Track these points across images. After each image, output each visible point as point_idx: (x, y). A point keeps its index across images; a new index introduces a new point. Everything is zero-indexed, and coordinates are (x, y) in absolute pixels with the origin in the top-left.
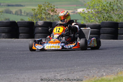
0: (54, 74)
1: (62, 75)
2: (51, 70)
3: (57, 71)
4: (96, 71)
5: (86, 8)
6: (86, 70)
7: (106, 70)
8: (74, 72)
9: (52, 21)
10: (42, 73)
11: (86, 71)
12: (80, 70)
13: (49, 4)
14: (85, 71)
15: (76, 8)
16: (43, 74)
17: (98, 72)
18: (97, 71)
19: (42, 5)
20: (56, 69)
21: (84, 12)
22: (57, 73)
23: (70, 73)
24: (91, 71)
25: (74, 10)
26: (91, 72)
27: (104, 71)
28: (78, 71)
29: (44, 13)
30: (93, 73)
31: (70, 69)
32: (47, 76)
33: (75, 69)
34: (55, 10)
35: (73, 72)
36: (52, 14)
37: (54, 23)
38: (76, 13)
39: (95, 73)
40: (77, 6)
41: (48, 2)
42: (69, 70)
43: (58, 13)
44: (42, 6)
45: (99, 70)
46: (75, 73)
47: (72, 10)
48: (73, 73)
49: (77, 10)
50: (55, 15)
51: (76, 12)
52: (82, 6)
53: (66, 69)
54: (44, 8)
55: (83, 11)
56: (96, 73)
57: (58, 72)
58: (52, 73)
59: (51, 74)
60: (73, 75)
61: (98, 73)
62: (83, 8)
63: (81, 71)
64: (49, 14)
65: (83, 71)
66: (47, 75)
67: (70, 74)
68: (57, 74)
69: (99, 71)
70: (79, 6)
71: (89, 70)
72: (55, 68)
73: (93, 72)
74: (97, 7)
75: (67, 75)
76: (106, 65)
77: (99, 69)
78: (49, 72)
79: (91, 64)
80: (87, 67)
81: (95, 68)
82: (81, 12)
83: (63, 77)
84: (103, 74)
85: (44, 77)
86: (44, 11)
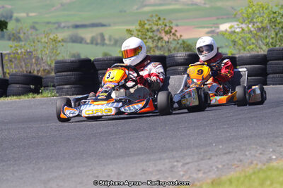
0: (170, 162)
1: (188, 163)
2: (164, 155)
3: (177, 155)
4: (257, 151)
5: (236, 21)
6: (236, 150)
7: (278, 148)
8: (212, 156)
9: (166, 54)
10: (146, 162)
11: (236, 152)
12: (225, 152)
13: (159, 19)
14: (233, 154)
15: (217, 24)
16: (148, 163)
17: (261, 154)
18: (259, 152)
19: (146, 22)
20: (174, 153)
21: (233, 30)
22: (177, 161)
23: (202, 159)
24: (247, 153)
25: (211, 27)
26: (246, 155)
27: (274, 151)
28: (220, 154)
29: (151, 38)
30: (252, 156)
31: (202, 150)
32: (156, 168)
33: (213, 151)
34: (173, 31)
35: (208, 157)
36: (166, 38)
37: (170, 57)
38: (218, 33)
39: (255, 156)
40: (218, 19)
41: (157, 15)
42: (200, 154)
43: (179, 36)
44: (145, 24)
45: (263, 149)
46: (213, 158)
47: (208, 27)
48: (210, 159)
49: (218, 27)
50: (174, 40)
51: (218, 31)
52: (228, 18)
53: (196, 150)
54: (149, 27)
55: (231, 27)
56: (257, 155)
57: (178, 159)
58: (167, 161)
59: (164, 164)
60: (210, 162)
61: (261, 156)
62: (232, 21)
63: (226, 154)
64: (160, 39)
65: (229, 152)
66: (156, 166)
67: (203, 161)
68: (176, 163)
69: (264, 151)
70: (222, 18)
71: (242, 150)
72: (172, 151)
73: (250, 153)
74: (260, 19)
75: (196, 164)
76: (276, 137)
77: (264, 147)
78: (160, 159)
79: (247, 137)
80: (238, 144)
81: (254, 147)
82: (226, 30)
83: (189, 169)
84: (270, 157)
85: (150, 170)
86: (150, 34)
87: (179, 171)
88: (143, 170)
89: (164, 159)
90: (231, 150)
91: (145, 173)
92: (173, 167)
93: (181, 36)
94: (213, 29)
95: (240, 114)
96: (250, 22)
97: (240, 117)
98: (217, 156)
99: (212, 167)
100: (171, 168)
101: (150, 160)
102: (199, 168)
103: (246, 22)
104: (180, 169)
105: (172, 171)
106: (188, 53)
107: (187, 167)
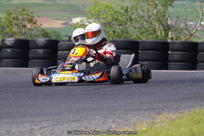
0: (29, 126)
1: (44, 127)
2: (25, 120)
3: (35, 120)
4: (100, 121)
5: (85, 17)
6: (83, 119)
7: (117, 119)
8: (64, 122)
9: (29, 39)
10: (10, 124)
11: (83, 121)
12: (74, 120)
13: (24, 10)
14: (81, 122)
15: (70, 17)
16: (12, 125)
17: (103, 123)
18: (102, 121)
19: (13, 11)
20: (34, 118)
21: (83, 23)
22: (35, 125)
23: (56, 125)
24: (92, 122)
25: (66, 20)
26: (91, 124)
27: (113, 122)
28: (70, 122)
29: (16, 24)
30: (95, 124)
31: (56, 118)
32: (18, 130)
33: (65, 118)
34: (34, 20)
35: (61, 123)
36: (29, 26)
37: (32, 41)
38: (70, 25)
39: (98, 125)
40: (71, 13)
41: (22, 7)
42: (54, 120)
43: (39, 26)
44: (12, 13)
45: (105, 119)
46: (64, 124)
47: (63, 20)
48: (62, 125)
49: (71, 21)
50: (35, 27)
51: (70, 23)
52: (79, 13)
53: (51, 117)
54: (15, 16)
55: (82, 21)
56: (100, 124)
57: (36, 123)
58: (27, 124)
59: (25, 127)
60: (62, 127)
61: (104, 125)
62: (82, 17)
63: (74, 121)
64: (25, 26)
65: (78, 120)
66: (18, 128)
67: (56, 127)
68: (34, 127)
69: (105, 121)
70: (75, 14)
71: (88, 119)
72: (32, 116)
73: (94, 122)
74: (104, 16)
75: (51, 128)
76: (116, 111)
77: (106, 118)
78: (22, 123)
79: (92, 109)
80: (85, 114)
81: (98, 117)
82: (78, 23)
83: (45, 132)
84: (110, 126)
85: (13, 131)
86: (16, 22)
87: (37, 133)
88: (7, 131)
89: (25, 123)
90: (79, 119)
91: (9, 134)
92: (32, 129)
93: (41, 25)
94: (67, 21)
95: (87, 91)
96: (97, 18)
97: (87, 92)
98: (67, 123)
99: (63, 131)
100: (31, 130)
101: (13, 123)
102: (53, 132)
103: (94, 17)
104: (37, 132)
105: (31, 133)
106: (47, 39)
107: (43, 130)
